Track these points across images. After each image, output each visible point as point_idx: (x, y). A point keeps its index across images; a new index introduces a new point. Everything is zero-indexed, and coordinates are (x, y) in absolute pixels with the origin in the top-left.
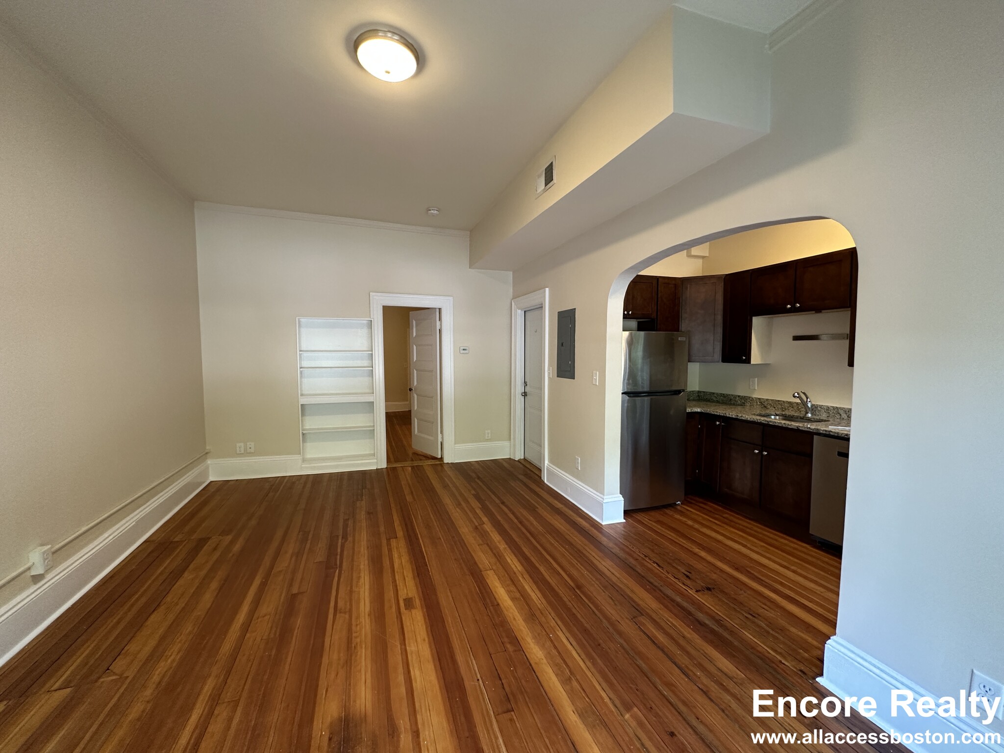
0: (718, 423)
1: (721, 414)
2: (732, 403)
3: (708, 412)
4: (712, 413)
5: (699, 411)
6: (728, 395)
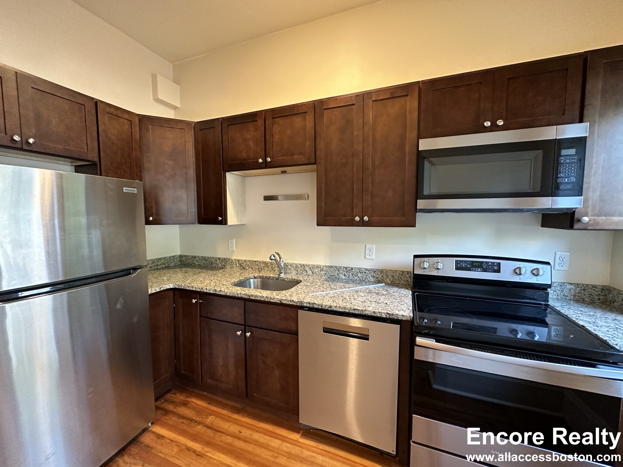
0: (194, 301)
1: (197, 290)
2: (214, 266)
3: (182, 287)
4: (188, 289)
5: (171, 287)
6: (209, 258)
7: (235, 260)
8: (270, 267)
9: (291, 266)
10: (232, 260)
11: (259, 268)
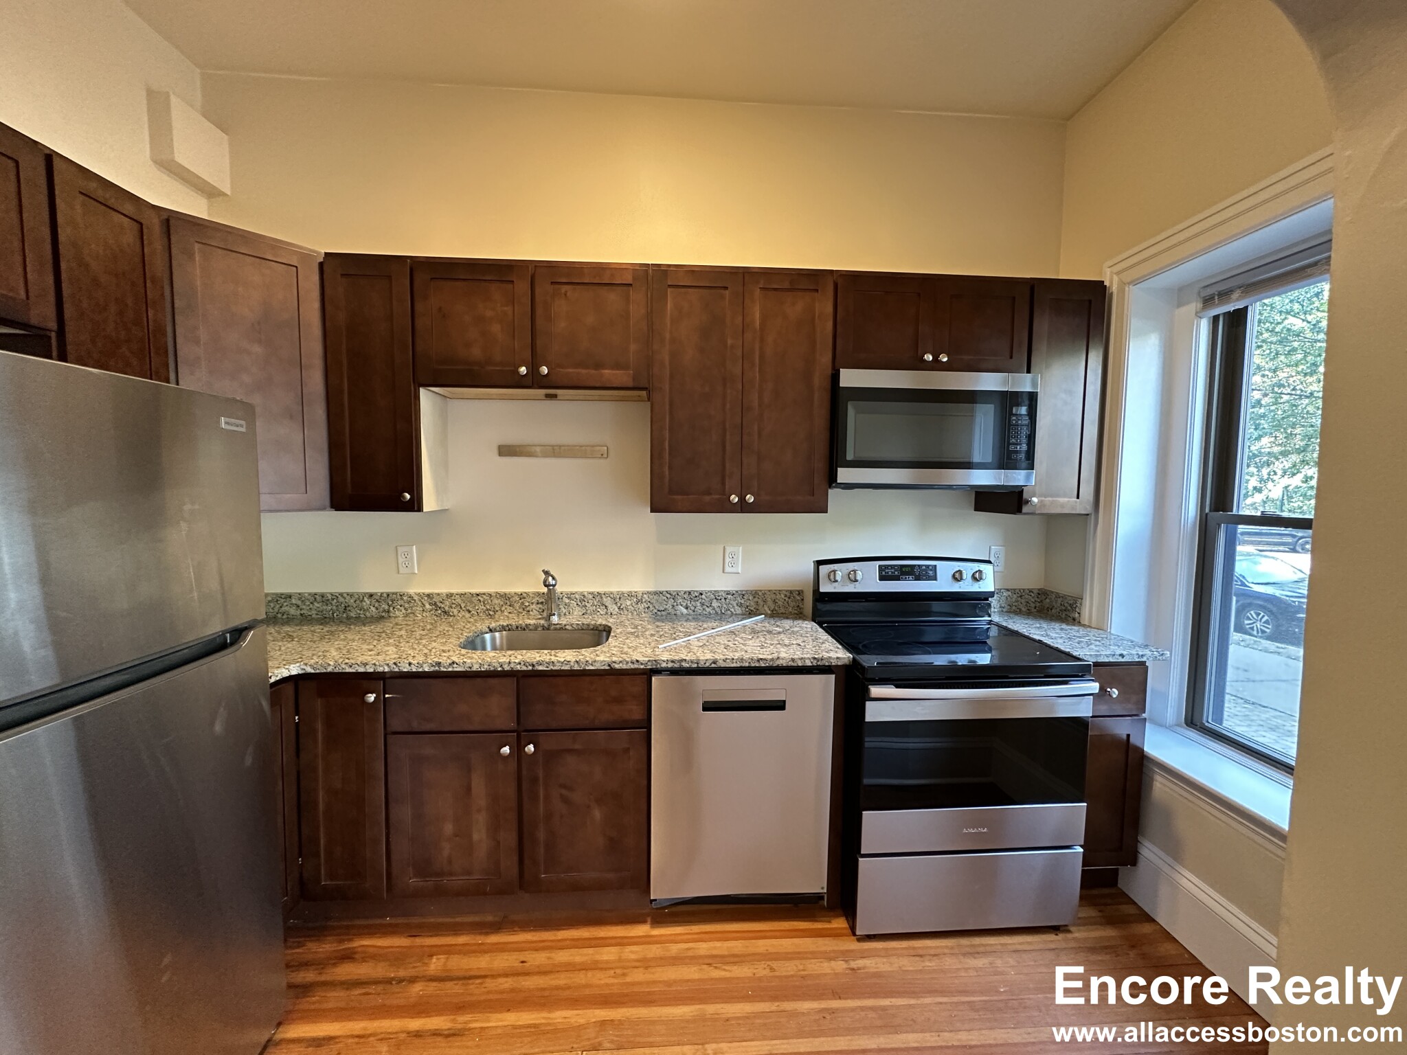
0: (371, 698)
1: (380, 669)
2: (353, 614)
3: (330, 669)
4: (348, 670)
5: (294, 673)
6: (335, 596)
7: (419, 594)
8: (517, 606)
9: (569, 598)
10: (410, 597)
11: (487, 610)
